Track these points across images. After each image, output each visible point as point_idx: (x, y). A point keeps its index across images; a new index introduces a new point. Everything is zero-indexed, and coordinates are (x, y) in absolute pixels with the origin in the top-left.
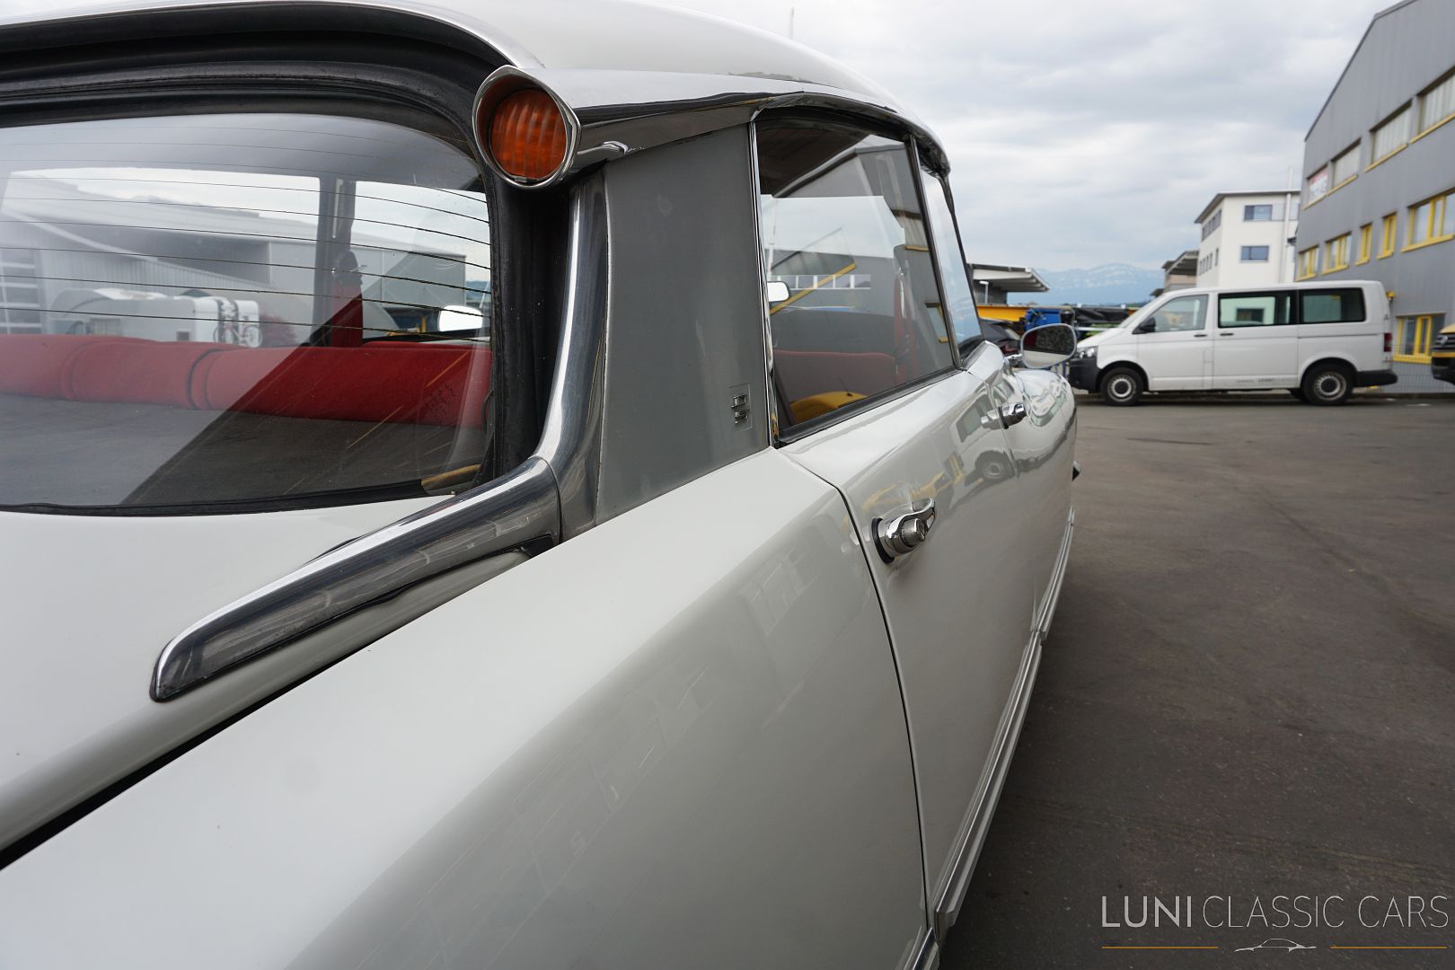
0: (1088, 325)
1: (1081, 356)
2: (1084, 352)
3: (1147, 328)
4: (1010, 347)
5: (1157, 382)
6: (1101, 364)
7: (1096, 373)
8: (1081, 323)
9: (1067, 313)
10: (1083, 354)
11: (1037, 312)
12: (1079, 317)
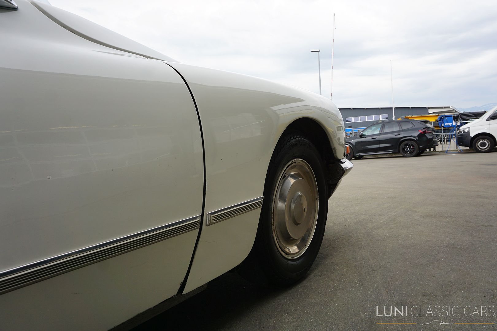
3: (493, 117)
6: (472, 135)
7: (470, 139)
8: (464, 119)
9: (456, 115)
10: (463, 131)
11: (443, 117)
12: (462, 117)
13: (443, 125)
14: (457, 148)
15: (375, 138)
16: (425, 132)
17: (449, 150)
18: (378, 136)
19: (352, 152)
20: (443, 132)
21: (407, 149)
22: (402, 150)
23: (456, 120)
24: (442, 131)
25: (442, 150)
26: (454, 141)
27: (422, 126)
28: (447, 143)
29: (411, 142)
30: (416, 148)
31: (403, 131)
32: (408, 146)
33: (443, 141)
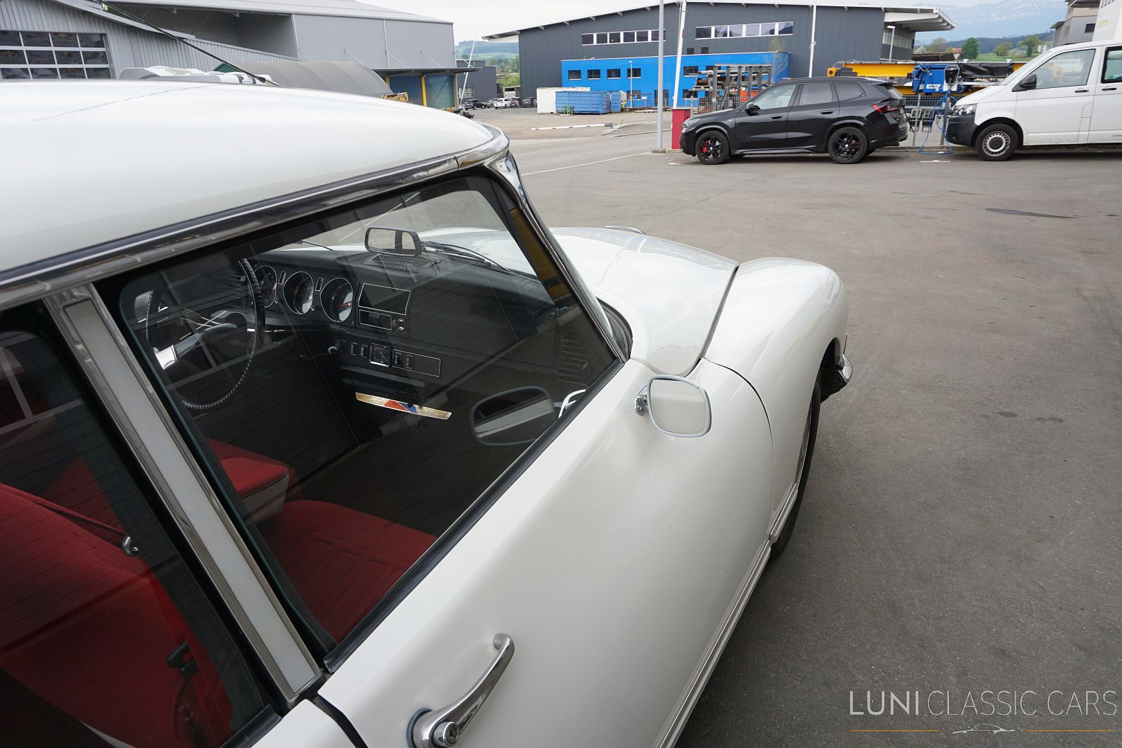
0: (972, 80)
1: (960, 114)
2: (963, 109)
3: (1028, 85)
4: (892, 106)
5: (1031, 138)
6: (978, 121)
7: (973, 129)
8: (965, 78)
9: (952, 69)
10: (962, 111)
11: (924, 69)
12: (964, 73)
13: (921, 87)
14: (942, 143)
15: (779, 117)
16: (884, 110)
17: (925, 146)
18: (787, 113)
19: (728, 147)
20: (920, 105)
21: (844, 146)
22: (833, 147)
23: (950, 79)
24: (919, 103)
25: (911, 146)
26: (939, 125)
27: (880, 95)
28: (925, 128)
29: (854, 131)
30: (862, 144)
31: (839, 104)
32: (845, 139)
33: (916, 123)
